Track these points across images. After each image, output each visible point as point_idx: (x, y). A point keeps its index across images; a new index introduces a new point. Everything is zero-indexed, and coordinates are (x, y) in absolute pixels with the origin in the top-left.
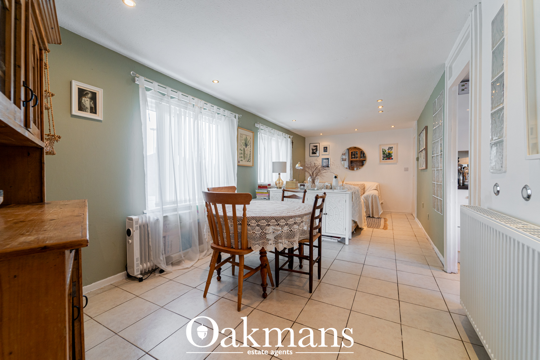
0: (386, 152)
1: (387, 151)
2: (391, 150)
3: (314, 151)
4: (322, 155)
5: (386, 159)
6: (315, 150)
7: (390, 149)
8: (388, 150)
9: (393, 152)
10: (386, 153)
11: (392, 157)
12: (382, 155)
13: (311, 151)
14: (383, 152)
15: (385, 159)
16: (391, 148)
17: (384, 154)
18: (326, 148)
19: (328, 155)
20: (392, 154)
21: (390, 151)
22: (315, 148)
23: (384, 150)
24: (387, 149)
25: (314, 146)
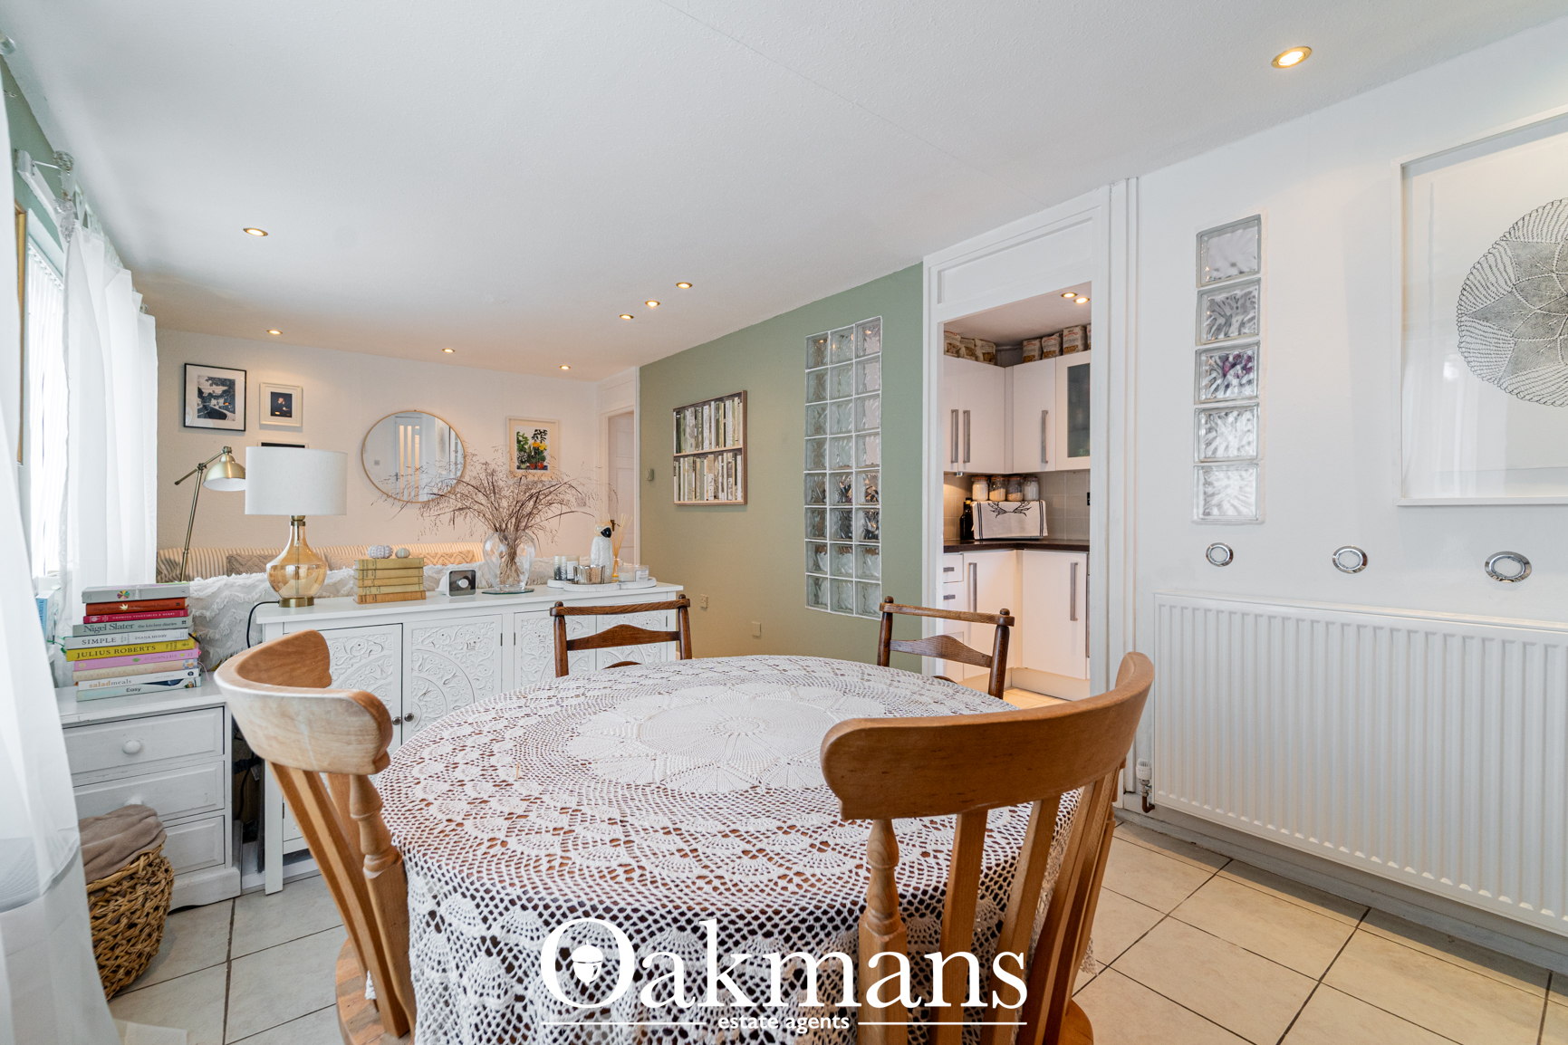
0: (526, 443)
1: (531, 442)
2: (543, 439)
3: (215, 404)
4: (263, 427)
5: (528, 468)
6: (217, 397)
7: (539, 436)
8: (533, 438)
9: (548, 445)
10: (526, 447)
11: (545, 464)
12: (516, 454)
13: (194, 402)
14: (519, 442)
15: (523, 466)
16: (540, 434)
17: (521, 449)
18: (288, 397)
19: (298, 429)
20: (545, 454)
21: (538, 441)
22: (219, 390)
23: (521, 438)
24: (529, 435)
25: (210, 379)
